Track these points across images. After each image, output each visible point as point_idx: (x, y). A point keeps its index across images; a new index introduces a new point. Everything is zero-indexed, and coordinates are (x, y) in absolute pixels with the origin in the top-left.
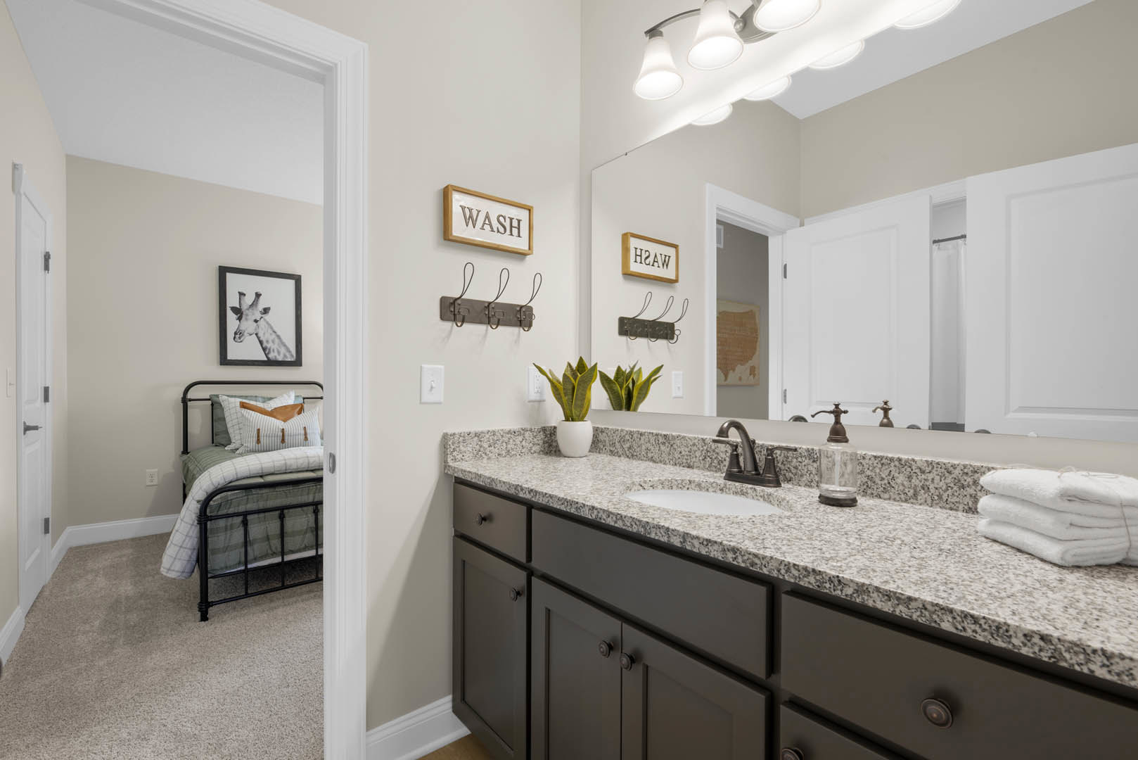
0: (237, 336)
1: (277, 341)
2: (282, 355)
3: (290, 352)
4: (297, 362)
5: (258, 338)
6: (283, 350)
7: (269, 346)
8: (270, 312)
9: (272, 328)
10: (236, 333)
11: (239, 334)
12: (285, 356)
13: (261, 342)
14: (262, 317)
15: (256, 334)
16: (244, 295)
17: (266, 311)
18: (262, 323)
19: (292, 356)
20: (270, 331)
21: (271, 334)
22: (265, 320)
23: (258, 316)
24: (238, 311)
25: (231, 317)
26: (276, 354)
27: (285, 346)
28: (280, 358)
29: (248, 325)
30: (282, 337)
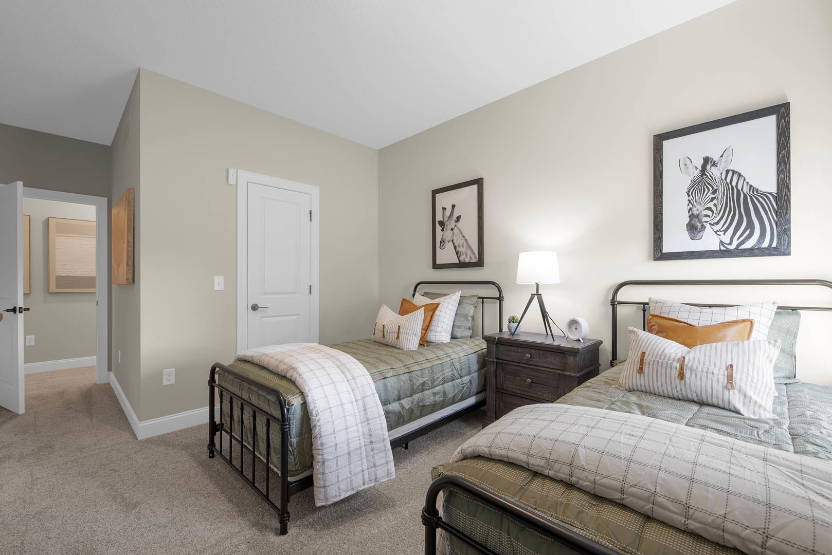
0: (442, 244)
1: (465, 244)
2: (468, 257)
3: (474, 253)
4: (479, 263)
5: (453, 243)
6: (469, 253)
7: (460, 250)
8: (461, 219)
9: (462, 233)
10: (441, 243)
11: (442, 242)
12: (471, 258)
13: (455, 247)
14: (456, 225)
15: (452, 241)
16: (445, 209)
17: (458, 218)
18: (456, 230)
19: (475, 257)
20: (461, 236)
21: (461, 240)
22: (458, 227)
23: (453, 223)
24: (442, 223)
25: (438, 228)
26: (464, 256)
27: (471, 248)
28: (467, 261)
29: (448, 234)
30: (468, 241)
